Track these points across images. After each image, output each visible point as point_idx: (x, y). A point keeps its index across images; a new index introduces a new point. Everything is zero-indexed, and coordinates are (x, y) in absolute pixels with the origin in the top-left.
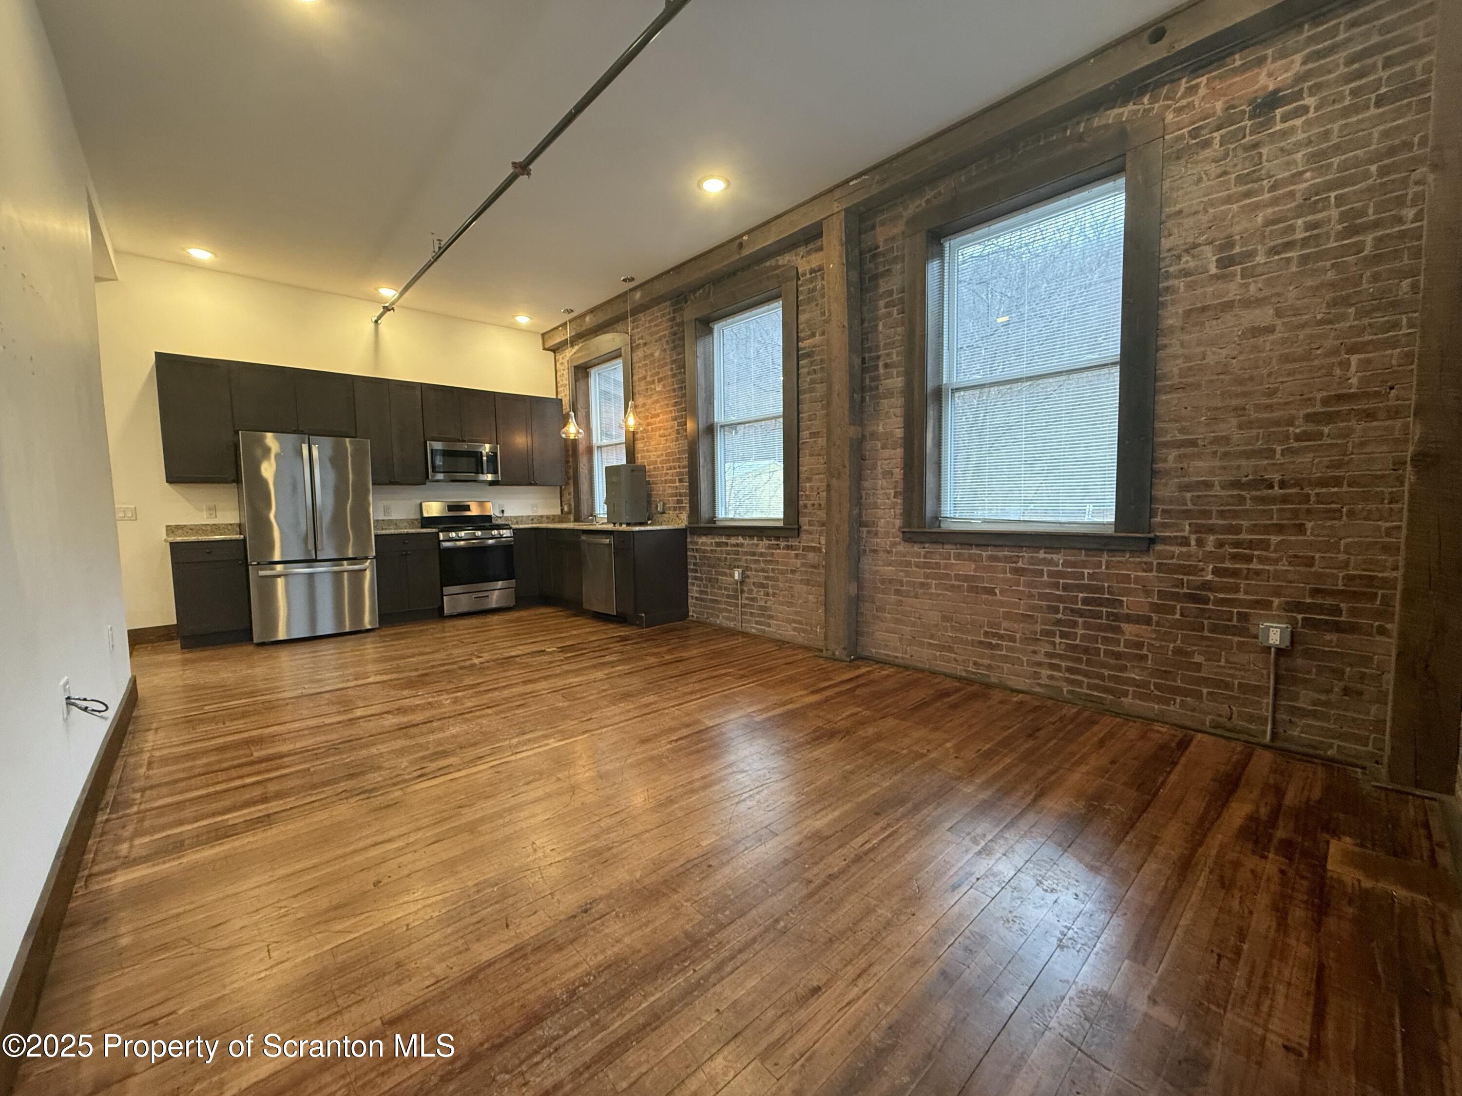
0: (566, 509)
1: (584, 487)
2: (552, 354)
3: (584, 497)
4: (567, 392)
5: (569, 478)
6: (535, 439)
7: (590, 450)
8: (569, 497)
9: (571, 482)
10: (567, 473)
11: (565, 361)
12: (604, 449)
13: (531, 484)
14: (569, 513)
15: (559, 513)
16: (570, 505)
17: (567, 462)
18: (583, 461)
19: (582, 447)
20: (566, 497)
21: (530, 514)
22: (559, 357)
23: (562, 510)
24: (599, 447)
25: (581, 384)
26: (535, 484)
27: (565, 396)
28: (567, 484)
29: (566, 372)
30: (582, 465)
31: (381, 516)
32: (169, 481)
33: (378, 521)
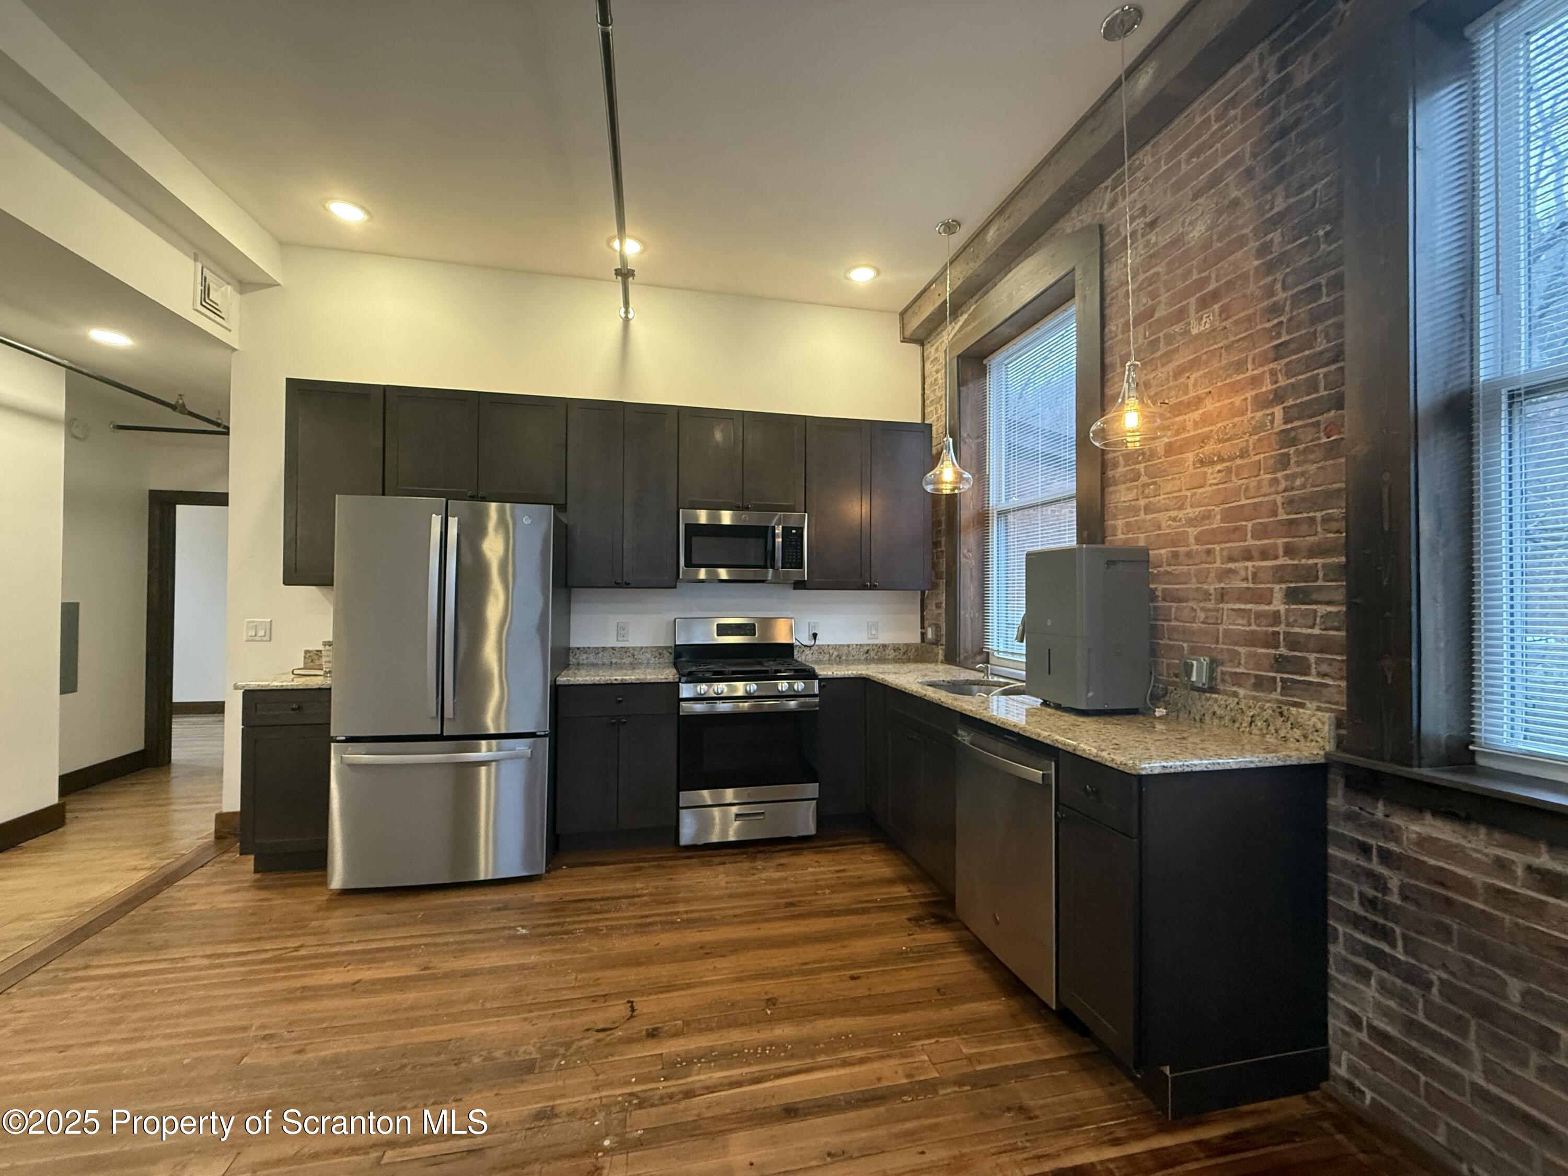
0: (930, 634)
1: (968, 591)
2: (917, 348)
3: (967, 613)
4: (941, 412)
5: (938, 576)
6: (877, 502)
7: (982, 520)
8: (938, 612)
9: (942, 583)
10: (934, 565)
11: (941, 355)
12: (1010, 517)
13: (865, 588)
14: (936, 643)
15: (918, 640)
16: (937, 627)
17: (936, 544)
18: (968, 542)
19: (966, 513)
20: (932, 611)
21: (865, 641)
22: (931, 351)
23: (923, 635)
24: (1003, 513)
25: (970, 390)
26: (873, 587)
27: (938, 418)
28: (935, 586)
29: (940, 375)
30: (964, 551)
31: (612, 642)
32: (286, 582)
33: (604, 649)
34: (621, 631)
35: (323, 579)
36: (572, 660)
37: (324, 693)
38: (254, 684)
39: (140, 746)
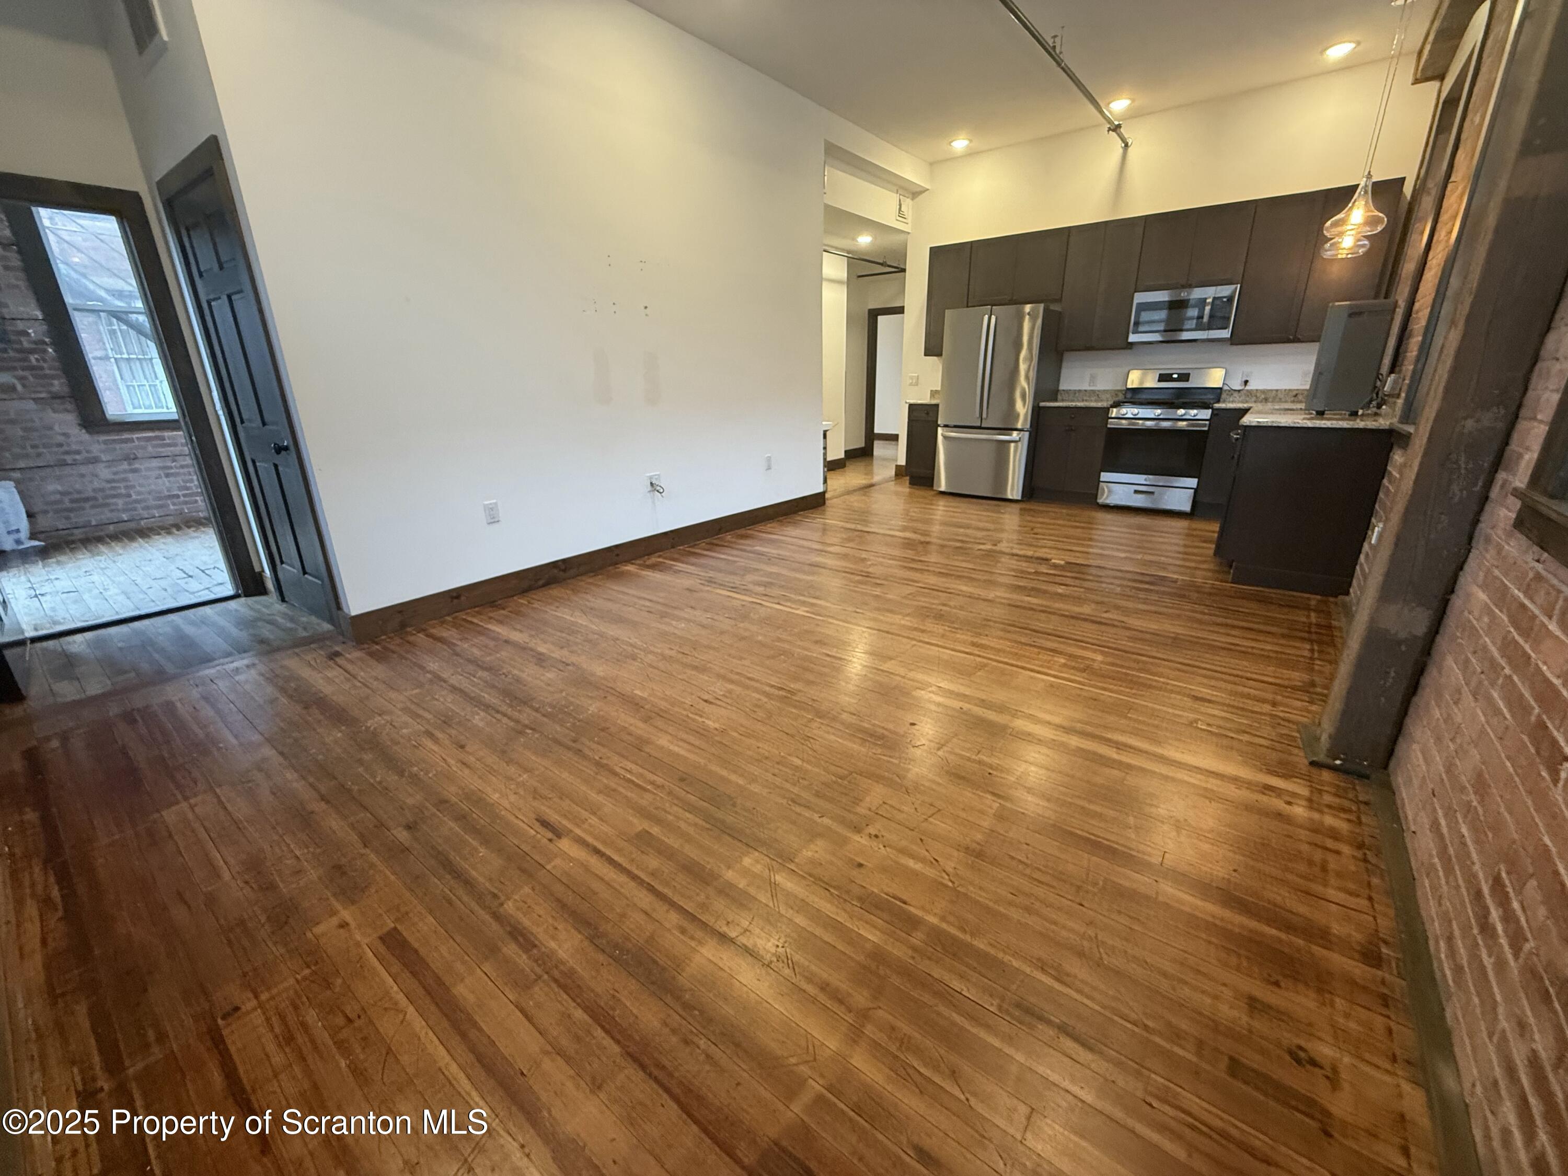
2: (1436, 85)
21: (1296, 386)
26: (1296, 340)
31: (1085, 386)
32: (925, 355)
33: (1080, 391)
34: (1093, 379)
35: (939, 354)
36: (1059, 397)
37: (937, 406)
38: (912, 402)
39: (863, 445)
